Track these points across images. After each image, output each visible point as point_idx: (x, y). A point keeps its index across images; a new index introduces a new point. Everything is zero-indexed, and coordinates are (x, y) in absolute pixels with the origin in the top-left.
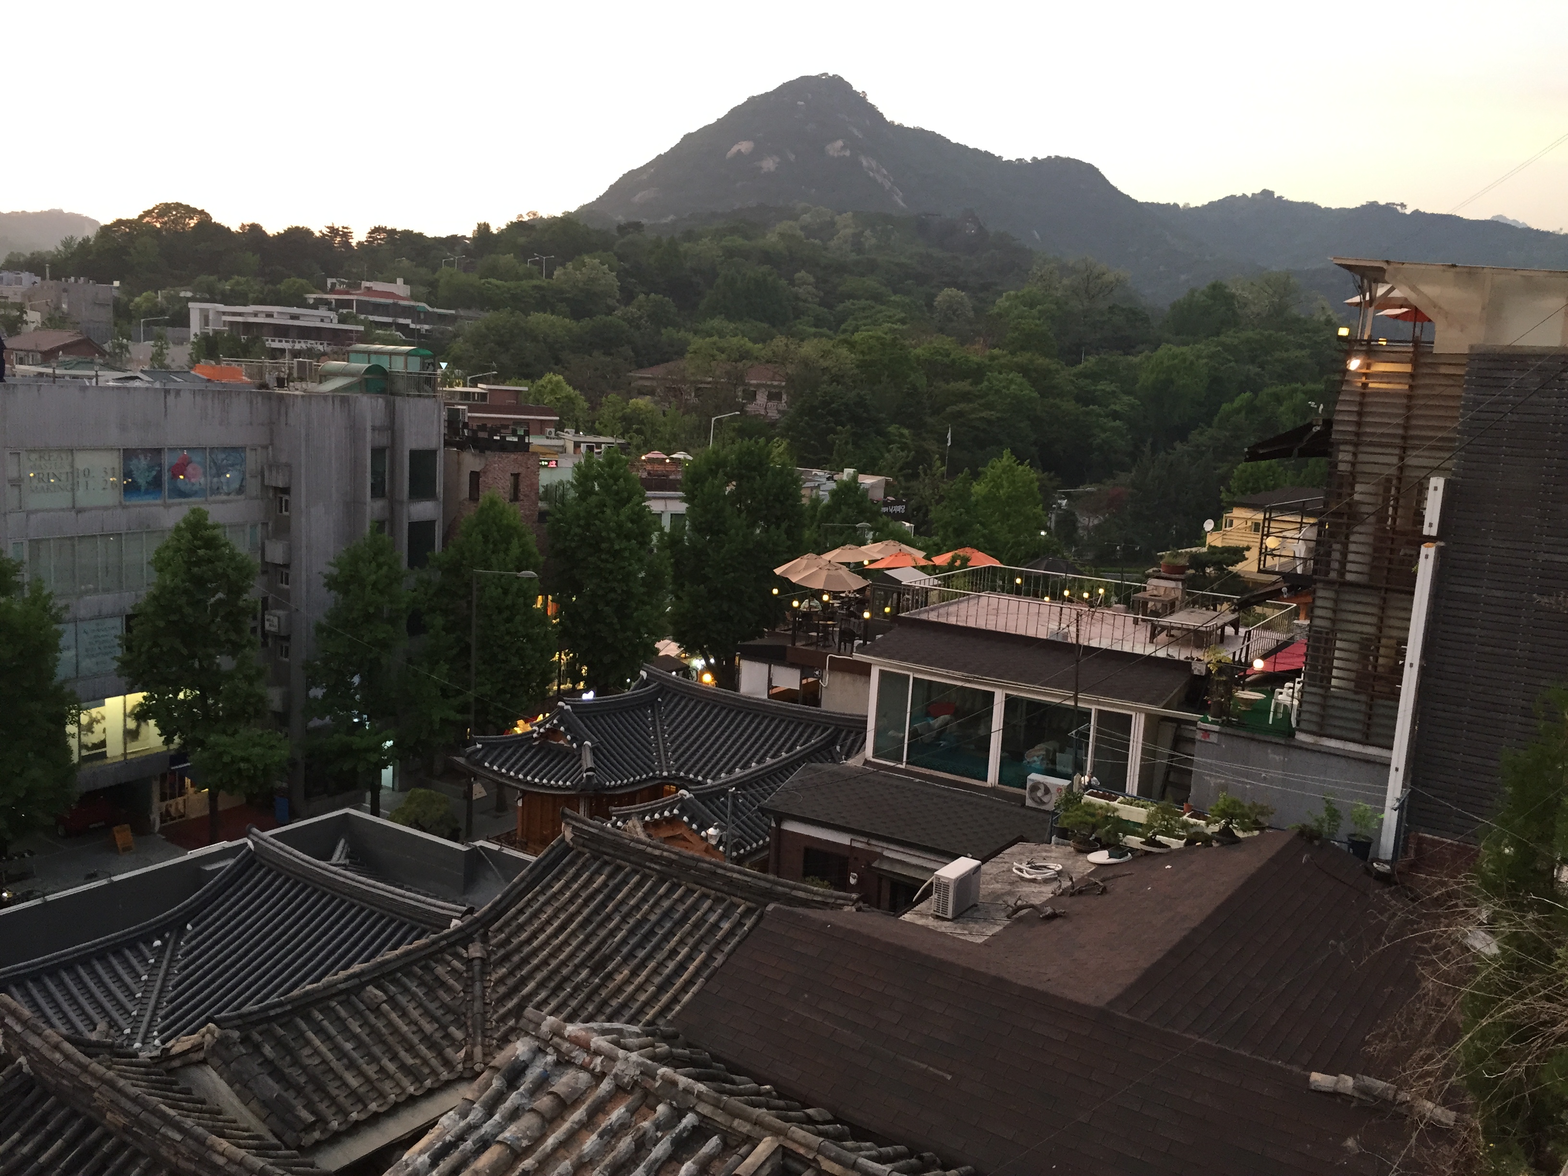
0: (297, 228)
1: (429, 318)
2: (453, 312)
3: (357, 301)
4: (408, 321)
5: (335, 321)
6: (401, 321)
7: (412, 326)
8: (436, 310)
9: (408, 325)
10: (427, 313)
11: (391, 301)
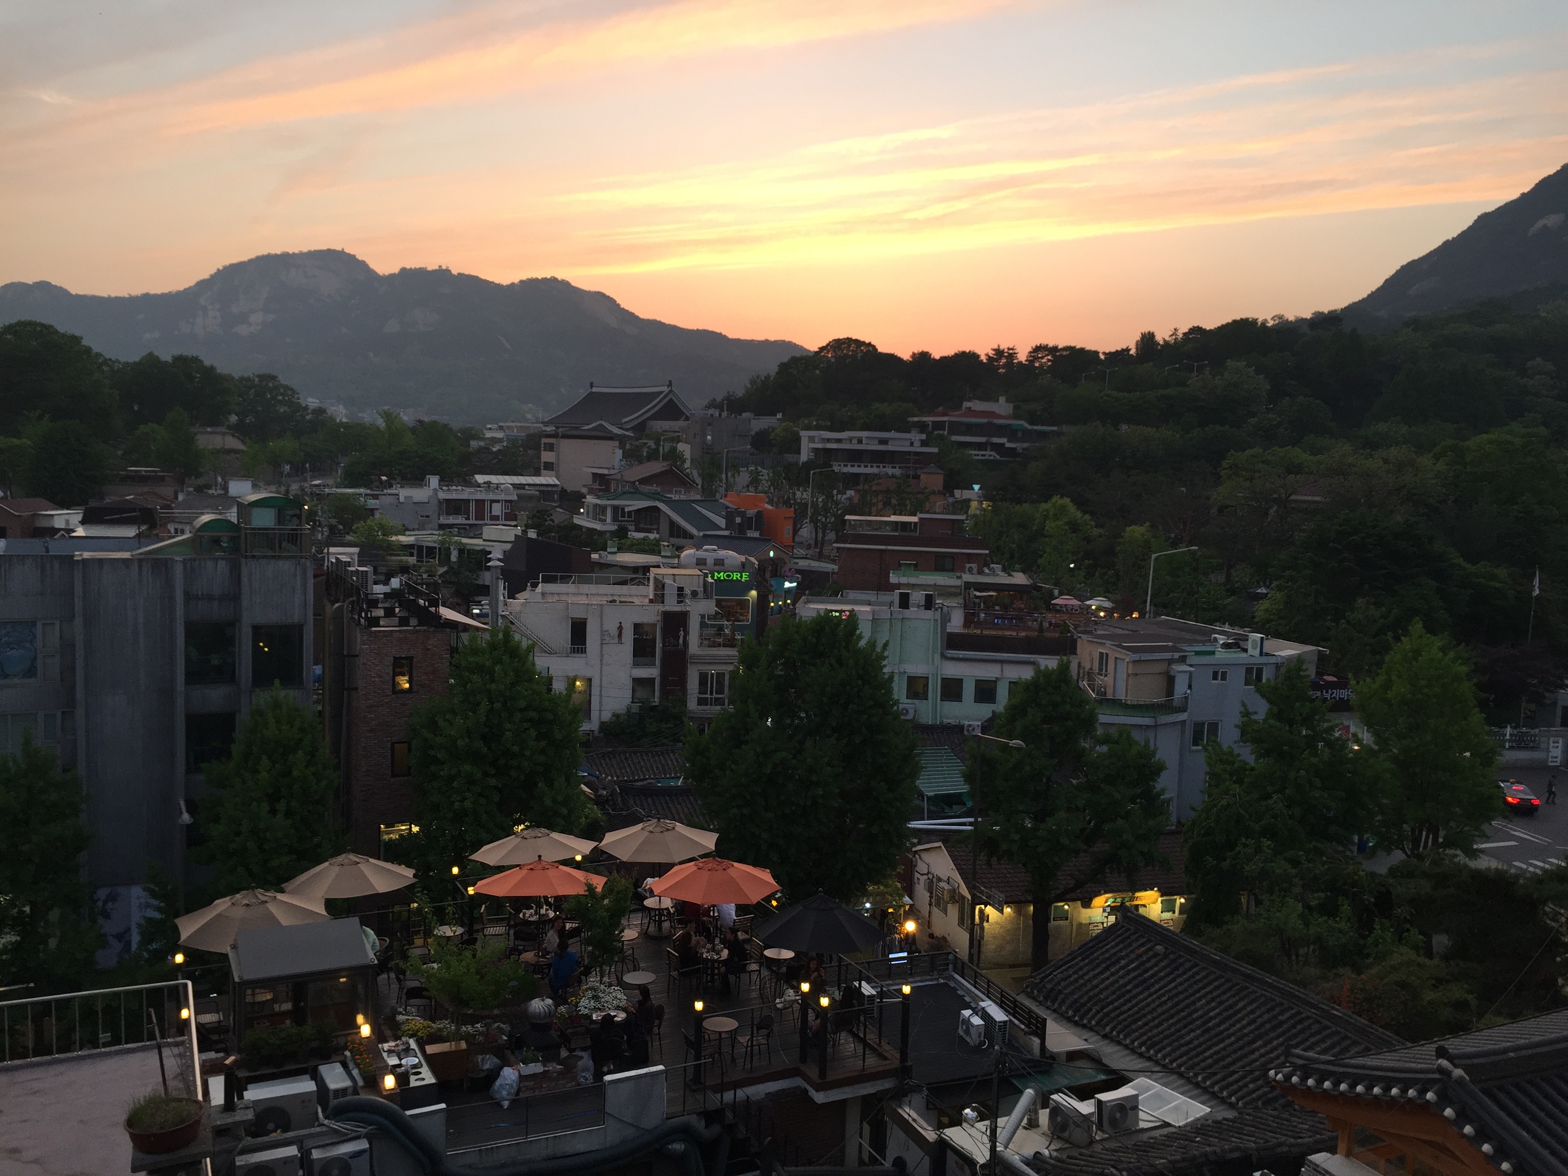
0: (964, 353)
1: (1027, 435)
2: (1055, 428)
3: (950, 422)
4: (1003, 440)
5: (917, 444)
6: (995, 440)
7: (1008, 445)
8: (1035, 428)
9: (1003, 444)
10: (1025, 431)
11: (985, 420)
